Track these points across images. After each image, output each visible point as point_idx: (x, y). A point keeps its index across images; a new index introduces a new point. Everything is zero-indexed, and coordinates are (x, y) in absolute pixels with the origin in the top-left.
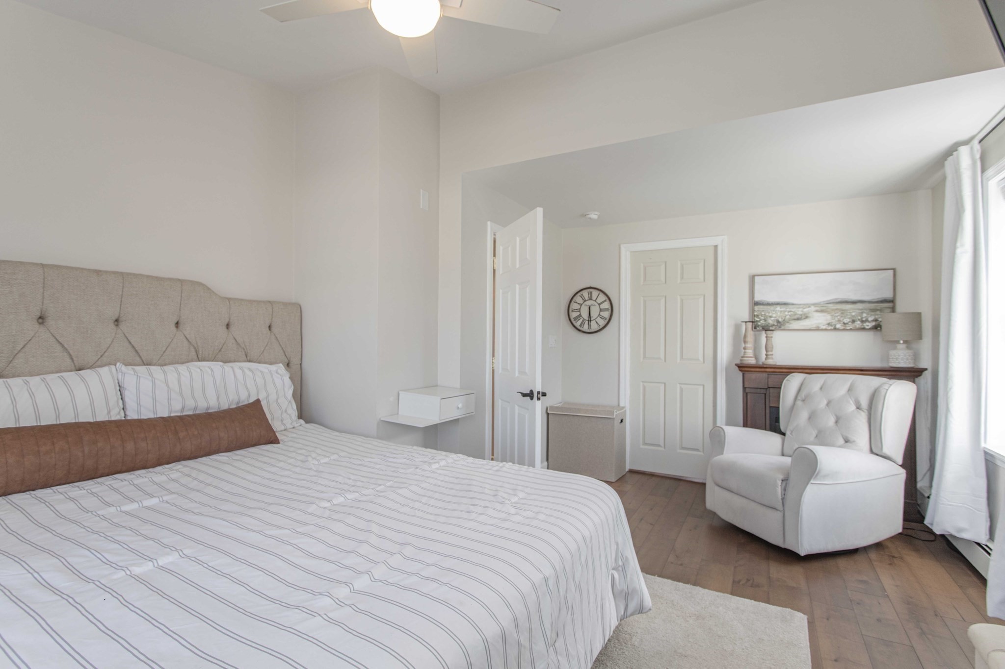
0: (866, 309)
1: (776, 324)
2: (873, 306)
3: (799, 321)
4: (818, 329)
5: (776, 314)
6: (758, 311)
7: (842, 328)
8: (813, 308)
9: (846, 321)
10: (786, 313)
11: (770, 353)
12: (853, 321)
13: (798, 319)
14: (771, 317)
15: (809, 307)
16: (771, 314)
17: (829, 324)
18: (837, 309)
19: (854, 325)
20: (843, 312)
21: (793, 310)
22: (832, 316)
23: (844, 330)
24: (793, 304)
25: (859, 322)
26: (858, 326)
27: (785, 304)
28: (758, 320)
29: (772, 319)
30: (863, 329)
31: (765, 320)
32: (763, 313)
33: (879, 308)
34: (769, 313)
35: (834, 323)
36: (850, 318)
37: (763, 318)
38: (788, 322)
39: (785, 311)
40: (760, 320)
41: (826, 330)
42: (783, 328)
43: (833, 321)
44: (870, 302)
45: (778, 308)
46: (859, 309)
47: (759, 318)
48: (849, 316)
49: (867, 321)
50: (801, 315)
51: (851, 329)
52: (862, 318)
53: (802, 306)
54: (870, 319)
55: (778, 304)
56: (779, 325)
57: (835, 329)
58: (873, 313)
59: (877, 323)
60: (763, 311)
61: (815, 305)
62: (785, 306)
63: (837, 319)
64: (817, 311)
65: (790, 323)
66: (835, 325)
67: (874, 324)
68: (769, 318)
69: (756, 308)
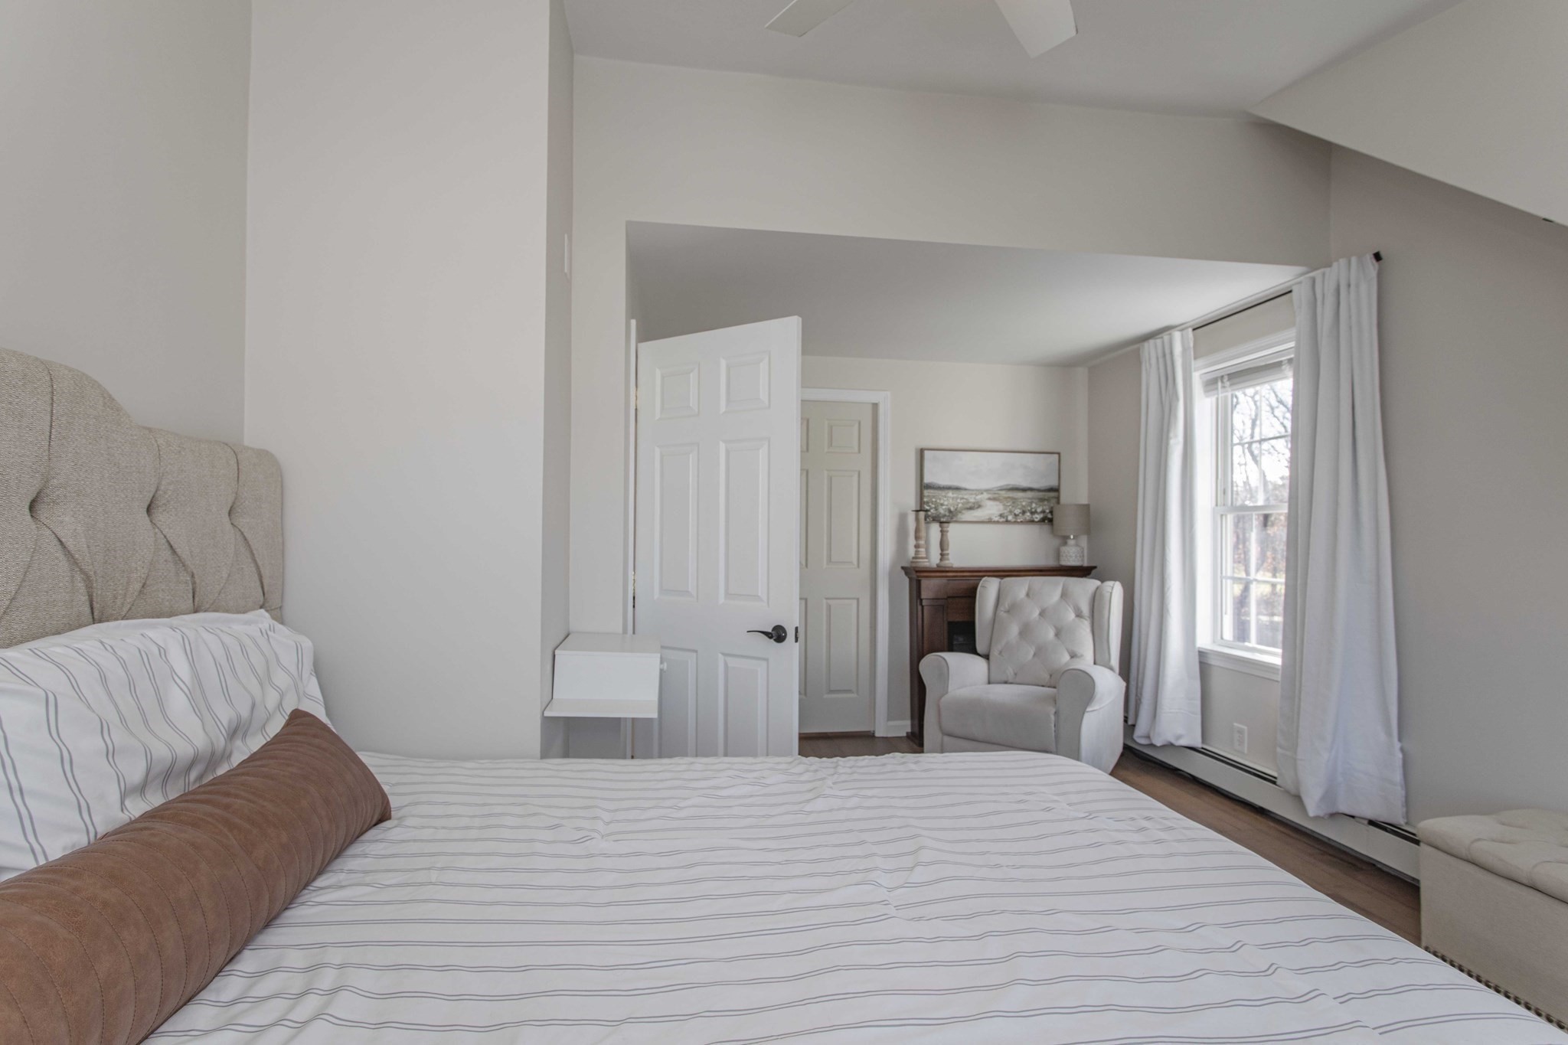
0: (1035, 499)
1: (947, 514)
2: (1041, 495)
3: (972, 511)
4: (990, 521)
5: (948, 501)
6: (929, 496)
7: (1014, 520)
8: (986, 495)
9: (1017, 511)
10: (959, 501)
11: (947, 552)
12: (1024, 512)
13: (971, 508)
14: (942, 505)
15: (982, 493)
16: (942, 502)
17: (1001, 516)
18: (1009, 497)
19: (1024, 517)
20: (1014, 500)
21: (965, 497)
22: (1004, 505)
23: (1016, 522)
24: (966, 489)
25: (1028, 514)
26: (1028, 518)
27: (957, 489)
28: (928, 508)
29: (944, 507)
30: (1032, 522)
31: (936, 509)
32: (934, 500)
33: (1046, 498)
34: (940, 499)
35: (1006, 515)
36: (1020, 509)
37: (933, 506)
38: (960, 512)
39: (957, 498)
40: (931, 508)
41: (998, 522)
42: (954, 519)
43: (1005, 511)
44: (1039, 490)
45: (950, 494)
46: (1029, 498)
47: (929, 506)
48: (1020, 507)
49: (1036, 512)
50: (974, 503)
51: (1021, 522)
52: (1032, 508)
53: (974, 492)
54: (1039, 510)
55: (949, 488)
56: (951, 515)
57: (1007, 522)
58: (1041, 504)
59: (1045, 515)
60: (934, 497)
61: (987, 491)
62: (957, 492)
63: (1008, 510)
64: (989, 499)
65: (963, 514)
66: (1007, 517)
67: (1042, 516)
68: (940, 507)
69: (926, 492)
